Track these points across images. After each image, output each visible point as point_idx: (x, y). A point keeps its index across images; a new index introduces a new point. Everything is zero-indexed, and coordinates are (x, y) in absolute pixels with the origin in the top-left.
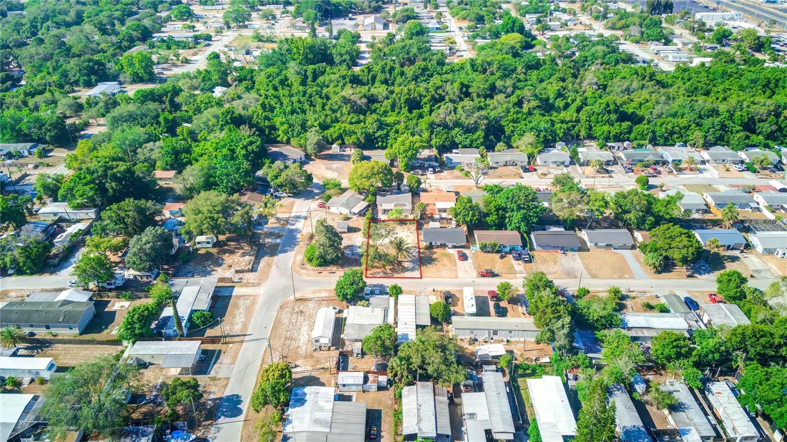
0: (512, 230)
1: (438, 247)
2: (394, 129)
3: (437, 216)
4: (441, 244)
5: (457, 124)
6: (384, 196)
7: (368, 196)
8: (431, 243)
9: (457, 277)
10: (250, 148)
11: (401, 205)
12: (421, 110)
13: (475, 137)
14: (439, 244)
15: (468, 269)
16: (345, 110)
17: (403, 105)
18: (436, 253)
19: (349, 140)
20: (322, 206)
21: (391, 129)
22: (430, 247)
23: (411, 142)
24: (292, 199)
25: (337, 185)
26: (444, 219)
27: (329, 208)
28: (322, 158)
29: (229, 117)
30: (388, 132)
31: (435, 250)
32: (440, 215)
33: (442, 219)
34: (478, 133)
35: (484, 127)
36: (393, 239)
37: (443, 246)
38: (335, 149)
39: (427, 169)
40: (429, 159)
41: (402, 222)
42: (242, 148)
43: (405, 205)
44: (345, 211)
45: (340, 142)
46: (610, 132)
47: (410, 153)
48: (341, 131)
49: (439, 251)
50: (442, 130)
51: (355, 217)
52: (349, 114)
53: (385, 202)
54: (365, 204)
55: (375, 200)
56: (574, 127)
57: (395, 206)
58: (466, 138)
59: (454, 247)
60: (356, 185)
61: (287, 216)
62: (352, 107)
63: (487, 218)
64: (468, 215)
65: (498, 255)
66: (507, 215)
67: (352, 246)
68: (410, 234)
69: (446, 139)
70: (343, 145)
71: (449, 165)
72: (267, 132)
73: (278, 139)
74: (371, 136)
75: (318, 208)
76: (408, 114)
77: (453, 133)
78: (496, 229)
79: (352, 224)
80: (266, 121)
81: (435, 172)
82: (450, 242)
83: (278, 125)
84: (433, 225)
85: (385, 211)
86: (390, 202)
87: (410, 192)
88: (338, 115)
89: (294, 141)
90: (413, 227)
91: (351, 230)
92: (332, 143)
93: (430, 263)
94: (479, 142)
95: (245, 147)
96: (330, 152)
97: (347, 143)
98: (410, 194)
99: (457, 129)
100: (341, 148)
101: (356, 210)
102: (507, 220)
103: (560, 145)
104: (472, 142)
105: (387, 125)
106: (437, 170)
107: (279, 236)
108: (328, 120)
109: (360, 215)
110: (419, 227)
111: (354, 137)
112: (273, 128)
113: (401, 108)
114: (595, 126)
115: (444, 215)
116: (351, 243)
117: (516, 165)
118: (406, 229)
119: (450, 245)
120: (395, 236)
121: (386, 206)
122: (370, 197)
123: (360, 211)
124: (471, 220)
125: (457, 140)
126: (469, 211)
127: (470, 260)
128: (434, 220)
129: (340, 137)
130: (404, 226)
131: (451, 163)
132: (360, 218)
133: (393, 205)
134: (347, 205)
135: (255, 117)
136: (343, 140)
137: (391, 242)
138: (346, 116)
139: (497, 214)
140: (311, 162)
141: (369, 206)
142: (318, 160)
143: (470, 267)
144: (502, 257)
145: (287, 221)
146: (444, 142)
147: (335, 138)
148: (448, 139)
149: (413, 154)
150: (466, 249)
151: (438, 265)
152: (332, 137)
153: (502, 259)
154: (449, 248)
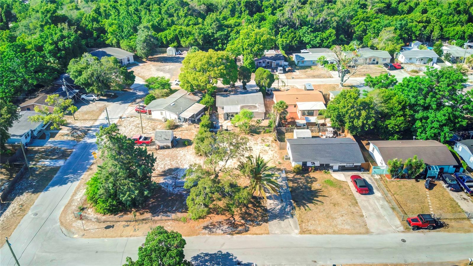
0: (427, 139)
1: (316, 169)
2: (235, 30)
3: (301, 121)
4: (322, 165)
5: (304, 23)
6: (226, 96)
7: (204, 96)
8: (304, 164)
9: (368, 232)
10: (60, 44)
11: (250, 107)
12: (263, 14)
13: (325, 35)
14: (317, 164)
15: (382, 212)
16: (181, 13)
17: (243, 9)
18: (315, 180)
19: (184, 42)
20: (141, 111)
21: (232, 30)
22: (304, 170)
23: (256, 34)
24: (106, 103)
25: (165, 85)
26: (314, 124)
27: (150, 114)
28: (154, 61)
29: (49, 15)
30: (229, 33)
31: (312, 175)
32: (307, 119)
33: (309, 125)
34: (328, 32)
35: (335, 24)
36: (244, 160)
37: (325, 167)
38: (171, 51)
39: (276, 68)
40: (277, 58)
41: (254, 131)
42: (51, 44)
43: (255, 107)
44: (172, 117)
45: (175, 44)
46: (464, 33)
47: (256, 48)
48: (177, 32)
49: (319, 176)
50: (289, 29)
51: (185, 125)
52: (186, 16)
53: (228, 104)
54: (200, 107)
55: (215, 102)
56: (425, 27)
57: (242, 108)
58: (316, 37)
59: (342, 169)
60: (188, 82)
61: (88, 124)
62: (189, 9)
63: (387, 122)
64: (358, 118)
65: (422, 183)
66: (418, 115)
67: (177, 169)
68: (267, 148)
69: (293, 38)
70: (179, 48)
71: (301, 65)
72: (95, 34)
73: (107, 42)
74: (210, 37)
75: (136, 114)
76: (249, 17)
77: (300, 32)
79: (179, 134)
80: (95, 23)
81: (285, 72)
82: (336, 160)
83: (106, 27)
84: (297, 134)
85: (229, 116)
86: (234, 103)
87: (260, 91)
88: (175, 19)
89: (124, 43)
90: (271, 137)
91: (177, 143)
92: (167, 46)
93: (310, 201)
94: (330, 40)
95: (55, 43)
96: (165, 55)
97: (183, 45)
98: (260, 94)
99: (305, 28)
100: (177, 51)
101: (187, 114)
102: (418, 124)
103: (416, 44)
104: (322, 41)
105: (228, 26)
106: (287, 69)
107: (64, 155)
108: (164, 23)
109: (193, 122)
110: (280, 137)
111: (191, 38)
112: (102, 30)
113: (241, 13)
114: (446, 27)
115: (313, 119)
116: (174, 165)
117: (377, 63)
118: (259, 140)
119: (336, 167)
120: (247, 154)
121: (229, 109)
122: (207, 97)
123: (193, 117)
124: (364, 125)
125: (306, 40)
126: (359, 110)
127: (377, 194)
128: (299, 127)
129: (176, 39)
130: (256, 136)
131: (303, 62)
132: (192, 126)
133: (239, 107)
134: (175, 108)
135: (83, 19)
136: (179, 42)
137: (242, 167)
138: (183, 19)
139: (404, 115)
140: (141, 64)
141: (205, 109)
142: (149, 62)
143: (382, 207)
144: (431, 186)
145: (86, 132)
146: (291, 41)
147: (170, 40)
148: (295, 39)
149: (259, 49)
150: (362, 172)
151: (325, 204)
152: (167, 39)
153: (431, 191)
154: (334, 171)
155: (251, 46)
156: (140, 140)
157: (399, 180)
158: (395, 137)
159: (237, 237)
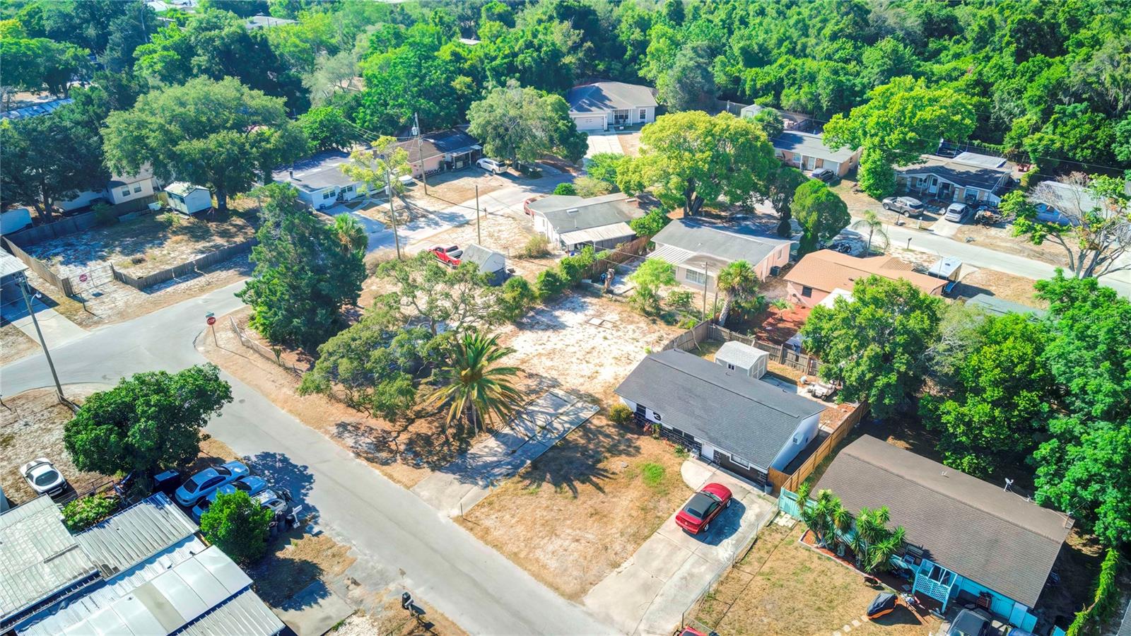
0: (1046, 504)
1: (665, 434)
4: (677, 431)
8: (641, 410)
9: (574, 596)
14: (670, 425)
15: (670, 585)
18: (633, 453)
37: (680, 440)
45: (769, 99)
47: (895, 136)
48: (785, 72)
49: (653, 452)
53: (677, 243)
57: (695, 259)
59: (723, 463)
61: (435, 207)
78: (975, 471)
81: (966, 219)
82: (728, 438)
92: (749, 102)
102: (1047, 449)
106: (978, 215)
119: (709, 450)
121: (666, 253)
127: (723, 550)
129: (776, 87)
133: (692, 255)
136: (778, 96)
139: (1006, 405)
143: (689, 578)
145: (416, 218)
146: (1074, 148)
147: (761, 88)
148: (1089, 142)
149: (904, 142)
150: (762, 494)
151: (578, 502)
152: (755, 84)
153: (875, 628)
154: (702, 458)
155: (884, 129)
156: (448, 254)
157: (831, 556)
158: (966, 460)
159: (360, 464)
